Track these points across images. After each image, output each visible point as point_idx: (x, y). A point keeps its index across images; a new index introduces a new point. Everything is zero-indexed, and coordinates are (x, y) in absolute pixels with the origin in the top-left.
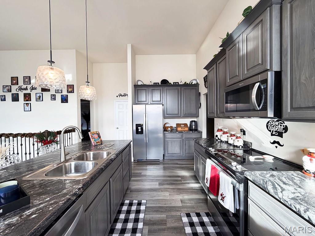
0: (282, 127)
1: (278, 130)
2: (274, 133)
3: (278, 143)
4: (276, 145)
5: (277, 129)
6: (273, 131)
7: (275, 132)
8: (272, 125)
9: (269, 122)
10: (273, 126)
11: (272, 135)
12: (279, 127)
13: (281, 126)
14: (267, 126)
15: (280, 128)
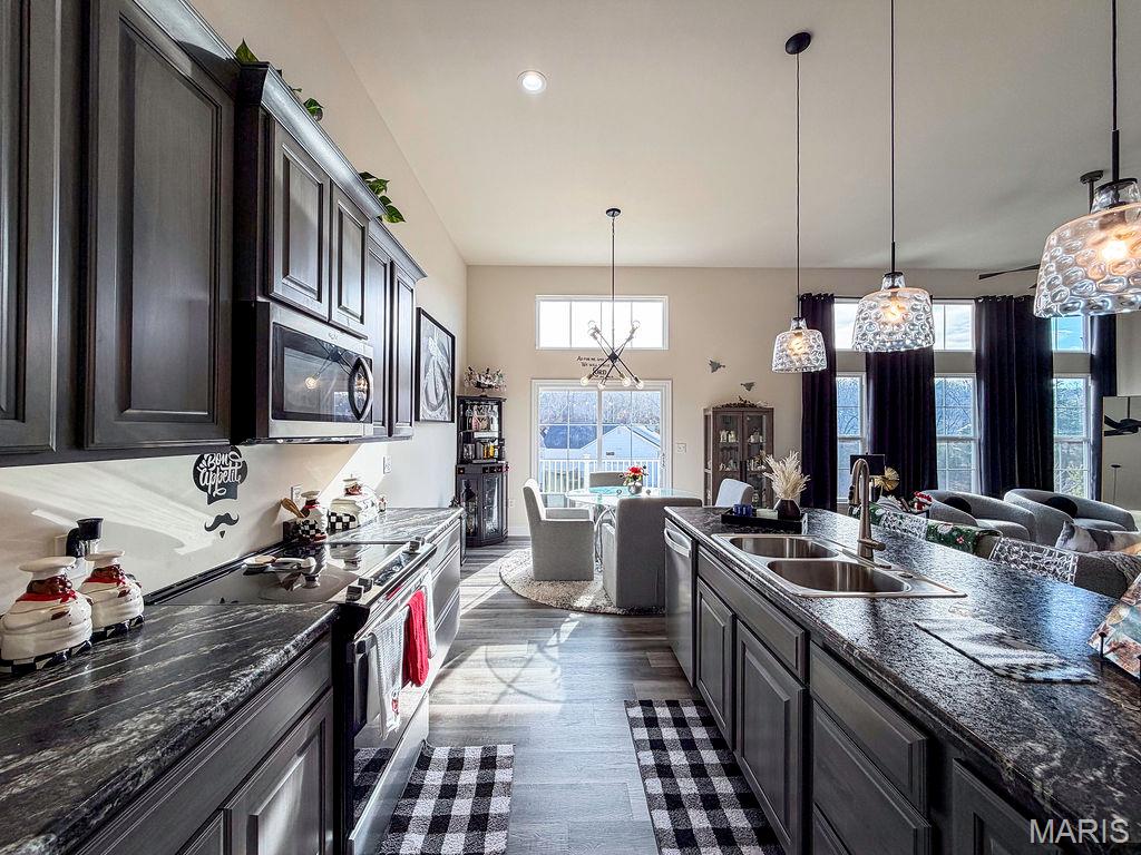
0: (236, 468)
1: (226, 478)
2: (216, 492)
3: (226, 519)
4: (223, 527)
5: (223, 476)
6: (213, 486)
7: (220, 486)
8: (212, 465)
9: (201, 458)
10: (215, 471)
11: (211, 500)
12: (231, 468)
13: (234, 464)
14: (196, 474)
15: (231, 473)
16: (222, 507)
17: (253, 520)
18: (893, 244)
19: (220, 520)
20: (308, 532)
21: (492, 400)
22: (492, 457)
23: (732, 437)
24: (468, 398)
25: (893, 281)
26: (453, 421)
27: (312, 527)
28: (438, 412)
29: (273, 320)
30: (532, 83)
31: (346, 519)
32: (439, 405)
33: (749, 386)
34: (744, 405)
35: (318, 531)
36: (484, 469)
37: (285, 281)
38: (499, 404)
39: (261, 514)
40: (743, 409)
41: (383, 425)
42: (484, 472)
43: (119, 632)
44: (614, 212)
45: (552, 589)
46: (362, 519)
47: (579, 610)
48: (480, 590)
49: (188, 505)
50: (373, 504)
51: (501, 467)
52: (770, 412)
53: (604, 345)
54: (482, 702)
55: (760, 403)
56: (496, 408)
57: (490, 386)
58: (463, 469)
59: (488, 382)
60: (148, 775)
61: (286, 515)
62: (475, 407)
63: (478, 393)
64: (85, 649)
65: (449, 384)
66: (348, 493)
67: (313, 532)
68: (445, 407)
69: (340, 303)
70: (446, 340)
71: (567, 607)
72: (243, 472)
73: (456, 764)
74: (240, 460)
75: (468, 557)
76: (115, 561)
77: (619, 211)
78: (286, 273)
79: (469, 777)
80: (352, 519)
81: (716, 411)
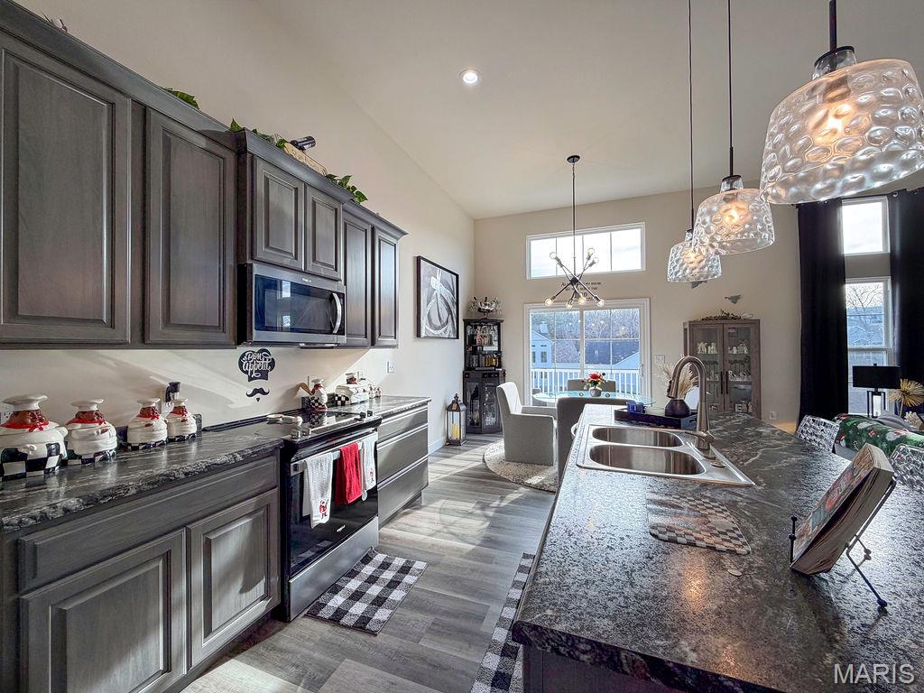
0: (267, 362)
1: (260, 368)
2: (254, 375)
3: (262, 391)
4: (258, 395)
5: (258, 366)
6: (252, 372)
7: (256, 372)
8: (250, 359)
9: (244, 354)
10: (253, 363)
11: (250, 379)
12: (263, 362)
13: (265, 360)
14: (241, 364)
15: (264, 364)
16: (258, 384)
17: (280, 394)
18: (732, 149)
19: (256, 391)
20: (314, 404)
21: (492, 321)
22: (492, 366)
23: (712, 349)
24: (472, 320)
25: (731, 185)
26: (458, 338)
27: (316, 401)
28: (441, 331)
29: (254, 273)
30: (470, 78)
31: (343, 399)
32: (443, 326)
33: (735, 299)
34: (725, 317)
35: (320, 404)
36: (484, 374)
37: (267, 250)
38: (498, 324)
39: (284, 391)
40: (724, 321)
41: (366, 337)
42: (483, 377)
43: (181, 439)
44: (574, 159)
45: (516, 468)
46: (354, 399)
47: (529, 486)
48: (464, 463)
49: (234, 380)
50: (364, 391)
51: (498, 374)
52: (757, 323)
53: (568, 273)
54: (421, 534)
55: (746, 315)
56: (496, 327)
57: (488, 310)
58: (468, 374)
59: (487, 308)
60: (133, 491)
61: (303, 393)
62: (479, 327)
63: (481, 316)
64: (162, 444)
65: (454, 310)
66: (348, 383)
67: (317, 404)
68: (449, 327)
69: (314, 260)
70: (450, 279)
71: (520, 482)
72: (272, 364)
73: (385, 566)
74: (270, 357)
75: (468, 440)
76: (183, 404)
77: (578, 157)
78: (267, 245)
79: (388, 575)
80: (347, 399)
81: (693, 324)
